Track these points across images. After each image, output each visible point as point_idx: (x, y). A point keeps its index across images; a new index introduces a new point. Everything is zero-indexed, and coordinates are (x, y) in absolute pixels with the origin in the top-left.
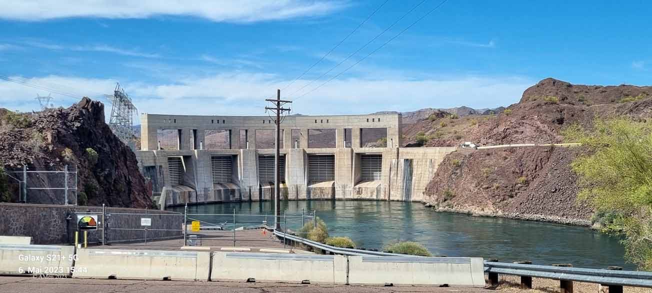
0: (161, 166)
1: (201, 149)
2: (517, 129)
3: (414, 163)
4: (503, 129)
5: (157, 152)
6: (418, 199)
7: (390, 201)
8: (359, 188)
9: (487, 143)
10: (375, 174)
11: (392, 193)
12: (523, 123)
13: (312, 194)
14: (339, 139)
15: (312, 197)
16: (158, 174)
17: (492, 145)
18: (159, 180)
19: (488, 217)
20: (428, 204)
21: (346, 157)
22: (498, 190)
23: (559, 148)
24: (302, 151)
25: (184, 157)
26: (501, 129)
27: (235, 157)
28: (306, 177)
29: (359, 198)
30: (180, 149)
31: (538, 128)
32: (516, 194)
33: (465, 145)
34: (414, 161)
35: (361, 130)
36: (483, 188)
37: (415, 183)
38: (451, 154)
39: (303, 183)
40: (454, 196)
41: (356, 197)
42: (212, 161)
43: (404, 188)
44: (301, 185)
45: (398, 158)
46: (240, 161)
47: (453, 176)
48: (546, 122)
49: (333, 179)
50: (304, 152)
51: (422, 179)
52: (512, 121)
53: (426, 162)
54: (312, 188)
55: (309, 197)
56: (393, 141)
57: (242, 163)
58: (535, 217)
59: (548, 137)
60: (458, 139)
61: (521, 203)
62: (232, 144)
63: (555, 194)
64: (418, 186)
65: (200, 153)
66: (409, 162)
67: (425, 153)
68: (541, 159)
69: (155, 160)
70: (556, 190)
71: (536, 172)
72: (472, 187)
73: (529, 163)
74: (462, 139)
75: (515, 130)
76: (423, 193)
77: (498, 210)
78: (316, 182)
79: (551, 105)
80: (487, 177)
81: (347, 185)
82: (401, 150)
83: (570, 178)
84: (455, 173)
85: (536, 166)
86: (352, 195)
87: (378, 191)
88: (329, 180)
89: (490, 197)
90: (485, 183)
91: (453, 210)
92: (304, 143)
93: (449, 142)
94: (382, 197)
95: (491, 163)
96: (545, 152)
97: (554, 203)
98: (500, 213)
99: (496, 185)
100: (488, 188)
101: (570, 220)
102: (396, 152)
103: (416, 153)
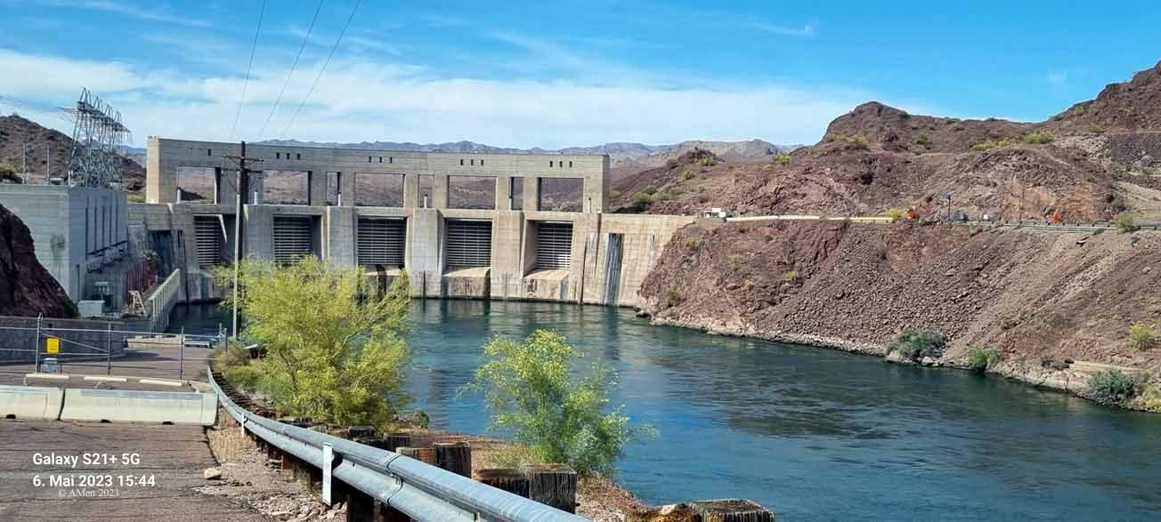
0: (181, 232)
1: (256, 203)
2: (796, 190)
3: (626, 242)
4: (774, 188)
5: (174, 207)
6: (628, 302)
7: (583, 305)
8: (532, 281)
9: (746, 212)
10: (561, 257)
11: (586, 290)
12: (807, 180)
13: (450, 289)
14: (501, 195)
15: (450, 294)
16: (175, 245)
17: (754, 215)
18: (176, 257)
19: (731, 336)
20: (642, 312)
21: (511, 226)
22: (752, 291)
23: (857, 225)
24: (436, 213)
25: (224, 216)
26: (771, 188)
27: (316, 220)
28: (441, 259)
29: (531, 297)
30: (219, 201)
31: (829, 188)
32: (781, 300)
33: (710, 214)
34: (626, 237)
35: (540, 179)
36: (727, 289)
37: (625, 275)
38: (685, 227)
39: (435, 269)
40: (684, 300)
41: (526, 295)
42: (275, 225)
43: (608, 282)
44: (432, 272)
45: (599, 232)
46: (325, 228)
47: (685, 266)
48: (844, 180)
49: (489, 265)
50: (439, 215)
51: (638, 268)
52: (789, 176)
53: (646, 239)
54: (450, 278)
55: (446, 293)
56: (593, 203)
57: (328, 230)
58: (806, 338)
59: (845, 205)
60: (702, 202)
61: (787, 315)
62: (313, 196)
63: (842, 301)
64: (630, 281)
65: (253, 211)
66: (617, 239)
67: (643, 225)
68: (826, 242)
69: (170, 220)
70: (844, 294)
71: (815, 264)
72: (711, 284)
73: (807, 248)
74: (709, 203)
75: (793, 190)
76: (638, 293)
77: (748, 325)
78: (457, 268)
79: (856, 151)
80: (736, 270)
81: (511, 275)
82: (606, 217)
83: (868, 276)
84: (688, 261)
85: (817, 254)
86: (519, 292)
87: (564, 286)
88: (482, 266)
89: (738, 304)
90: (732, 279)
91: (678, 323)
92: (439, 200)
93: (686, 207)
94: (569, 297)
95: (746, 246)
96: (834, 230)
97: (839, 316)
98: (752, 331)
99: (748, 283)
100: (735, 288)
101: (858, 346)
102: (596, 221)
103: (629, 224)
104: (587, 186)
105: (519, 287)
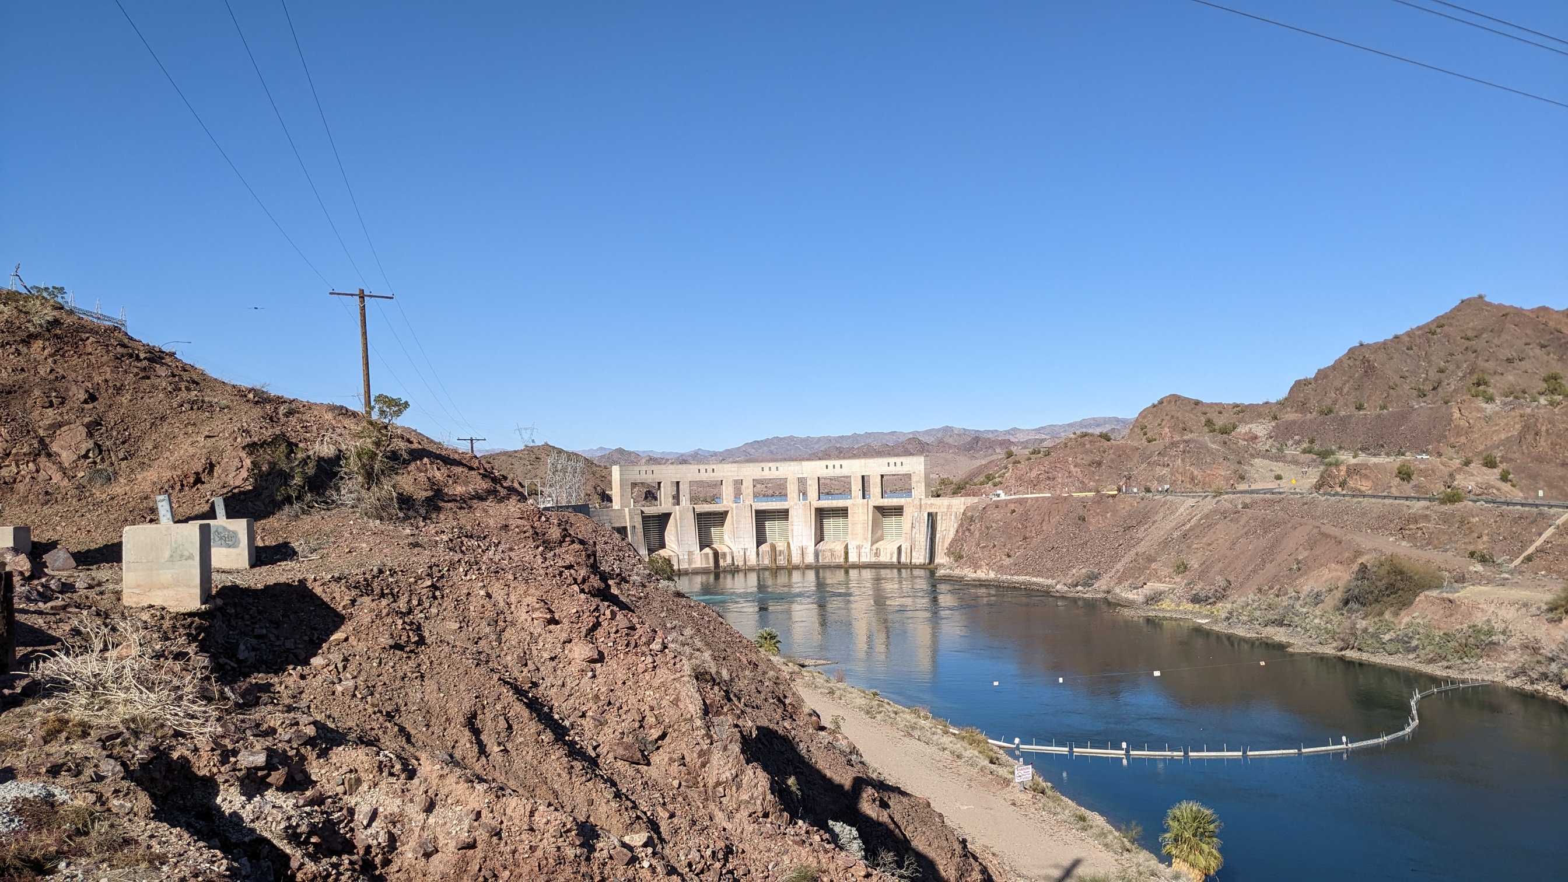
0: (634, 526)
1: (684, 505)
2: (1049, 474)
3: (938, 519)
4: (1036, 474)
5: (629, 510)
6: (941, 562)
7: (913, 566)
8: (876, 549)
9: (1017, 492)
10: (899, 531)
11: (914, 554)
12: (1056, 467)
13: (820, 559)
14: (855, 489)
15: (820, 562)
16: (630, 536)
21: (861, 511)
23: (1074, 499)
24: (810, 504)
27: (727, 513)
28: (813, 535)
29: (877, 562)
31: (1070, 473)
32: (1015, 554)
33: (995, 495)
34: (937, 514)
35: (882, 476)
37: (938, 541)
38: (971, 505)
39: (809, 543)
41: (873, 561)
42: (698, 518)
43: (928, 549)
44: (808, 546)
45: (921, 511)
46: (732, 518)
47: (967, 533)
51: (946, 535)
52: (1045, 465)
53: (950, 515)
54: (820, 551)
56: (919, 490)
57: (734, 520)
59: (1080, 484)
64: (942, 546)
65: (682, 509)
66: (932, 518)
67: (949, 505)
68: (1050, 512)
70: (1053, 548)
71: (1041, 527)
73: (1036, 517)
76: (947, 554)
77: (990, 572)
78: (826, 542)
80: (988, 534)
81: (862, 545)
82: (926, 500)
83: (1071, 534)
84: (968, 530)
85: (1043, 520)
86: (869, 558)
87: (899, 553)
89: (986, 557)
92: (813, 495)
94: (903, 560)
95: (999, 517)
96: (1056, 504)
100: (985, 546)
102: (919, 503)
103: (940, 505)
104: (914, 479)
105: (868, 555)
